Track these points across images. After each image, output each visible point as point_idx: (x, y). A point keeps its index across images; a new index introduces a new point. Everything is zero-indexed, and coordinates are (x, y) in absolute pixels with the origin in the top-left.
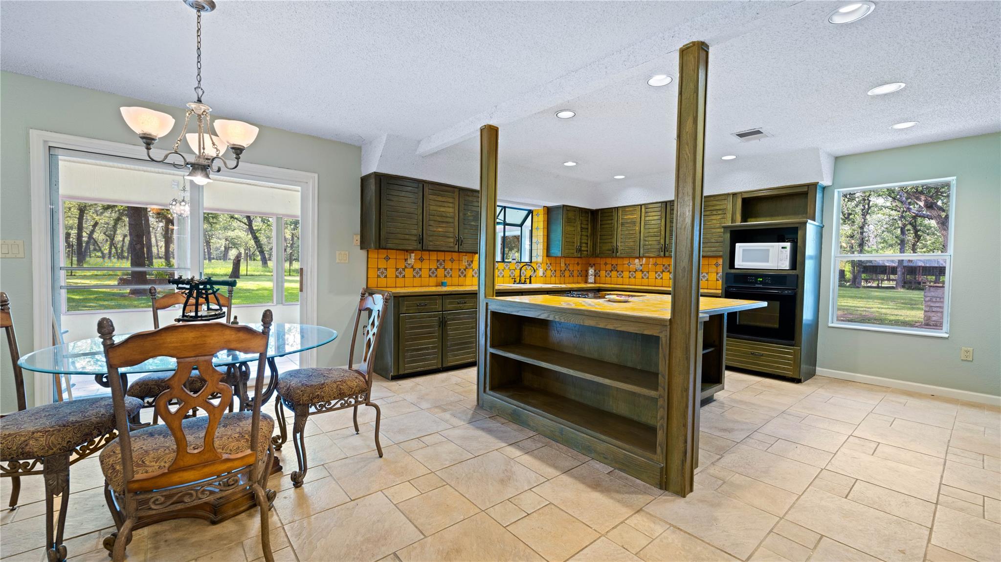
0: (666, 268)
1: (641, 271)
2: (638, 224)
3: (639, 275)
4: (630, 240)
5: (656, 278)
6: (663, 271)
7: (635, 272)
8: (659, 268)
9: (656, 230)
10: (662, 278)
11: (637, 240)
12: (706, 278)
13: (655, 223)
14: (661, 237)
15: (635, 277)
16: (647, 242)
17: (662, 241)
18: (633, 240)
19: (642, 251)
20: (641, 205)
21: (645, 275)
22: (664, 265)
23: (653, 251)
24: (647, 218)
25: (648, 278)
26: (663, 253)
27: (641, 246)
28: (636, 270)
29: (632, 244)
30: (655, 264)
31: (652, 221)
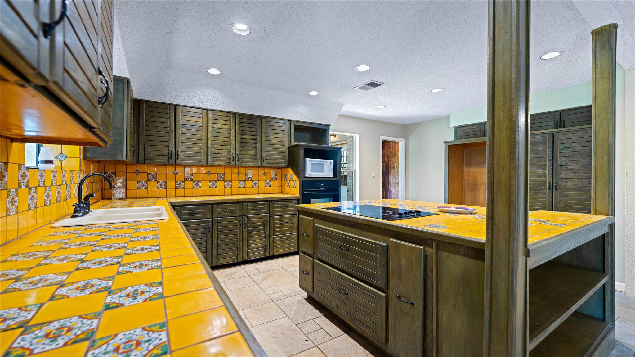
0: (221, 177)
1: (192, 180)
2: (204, 130)
3: (189, 184)
4: (195, 146)
5: (210, 187)
6: (218, 180)
7: (183, 181)
8: (213, 177)
9: (225, 139)
10: (216, 187)
11: (204, 147)
12: (257, 185)
13: (224, 132)
14: (232, 146)
15: (184, 188)
16: (216, 150)
17: (233, 151)
18: (198, 147)
19: (210, 159)
20: (207, 110)
21: (197, 185)
22: (218, 174)
23: (223, 160)
24: (215, 126)
25: (200, 187)
26: (234, 162)
27: (209, 154)
28: (185, 180)
29: (197, 150)
30: (209, 173)
31: (222, 130)
